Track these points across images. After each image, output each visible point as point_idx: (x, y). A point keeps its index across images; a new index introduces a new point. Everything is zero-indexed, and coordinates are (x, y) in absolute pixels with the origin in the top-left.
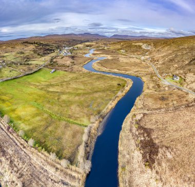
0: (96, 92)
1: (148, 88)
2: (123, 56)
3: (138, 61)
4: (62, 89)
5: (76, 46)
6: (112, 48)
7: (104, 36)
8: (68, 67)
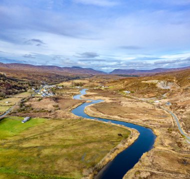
0: (90, 142)
1: (162, 144)
2: (127, 99)
3: (150, 106)
4: (42, 142)
5: (61, 84)
6: (111, 87)
7: (101, 72)
8: (50, 112)
